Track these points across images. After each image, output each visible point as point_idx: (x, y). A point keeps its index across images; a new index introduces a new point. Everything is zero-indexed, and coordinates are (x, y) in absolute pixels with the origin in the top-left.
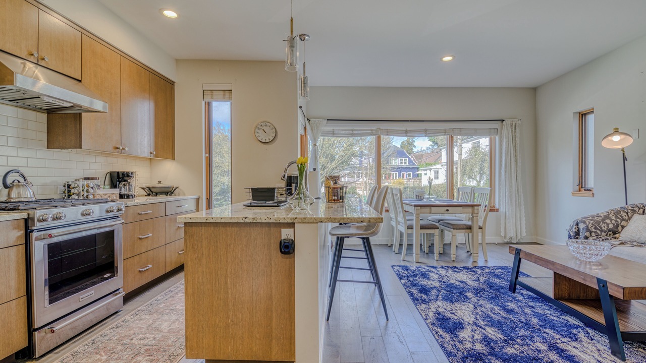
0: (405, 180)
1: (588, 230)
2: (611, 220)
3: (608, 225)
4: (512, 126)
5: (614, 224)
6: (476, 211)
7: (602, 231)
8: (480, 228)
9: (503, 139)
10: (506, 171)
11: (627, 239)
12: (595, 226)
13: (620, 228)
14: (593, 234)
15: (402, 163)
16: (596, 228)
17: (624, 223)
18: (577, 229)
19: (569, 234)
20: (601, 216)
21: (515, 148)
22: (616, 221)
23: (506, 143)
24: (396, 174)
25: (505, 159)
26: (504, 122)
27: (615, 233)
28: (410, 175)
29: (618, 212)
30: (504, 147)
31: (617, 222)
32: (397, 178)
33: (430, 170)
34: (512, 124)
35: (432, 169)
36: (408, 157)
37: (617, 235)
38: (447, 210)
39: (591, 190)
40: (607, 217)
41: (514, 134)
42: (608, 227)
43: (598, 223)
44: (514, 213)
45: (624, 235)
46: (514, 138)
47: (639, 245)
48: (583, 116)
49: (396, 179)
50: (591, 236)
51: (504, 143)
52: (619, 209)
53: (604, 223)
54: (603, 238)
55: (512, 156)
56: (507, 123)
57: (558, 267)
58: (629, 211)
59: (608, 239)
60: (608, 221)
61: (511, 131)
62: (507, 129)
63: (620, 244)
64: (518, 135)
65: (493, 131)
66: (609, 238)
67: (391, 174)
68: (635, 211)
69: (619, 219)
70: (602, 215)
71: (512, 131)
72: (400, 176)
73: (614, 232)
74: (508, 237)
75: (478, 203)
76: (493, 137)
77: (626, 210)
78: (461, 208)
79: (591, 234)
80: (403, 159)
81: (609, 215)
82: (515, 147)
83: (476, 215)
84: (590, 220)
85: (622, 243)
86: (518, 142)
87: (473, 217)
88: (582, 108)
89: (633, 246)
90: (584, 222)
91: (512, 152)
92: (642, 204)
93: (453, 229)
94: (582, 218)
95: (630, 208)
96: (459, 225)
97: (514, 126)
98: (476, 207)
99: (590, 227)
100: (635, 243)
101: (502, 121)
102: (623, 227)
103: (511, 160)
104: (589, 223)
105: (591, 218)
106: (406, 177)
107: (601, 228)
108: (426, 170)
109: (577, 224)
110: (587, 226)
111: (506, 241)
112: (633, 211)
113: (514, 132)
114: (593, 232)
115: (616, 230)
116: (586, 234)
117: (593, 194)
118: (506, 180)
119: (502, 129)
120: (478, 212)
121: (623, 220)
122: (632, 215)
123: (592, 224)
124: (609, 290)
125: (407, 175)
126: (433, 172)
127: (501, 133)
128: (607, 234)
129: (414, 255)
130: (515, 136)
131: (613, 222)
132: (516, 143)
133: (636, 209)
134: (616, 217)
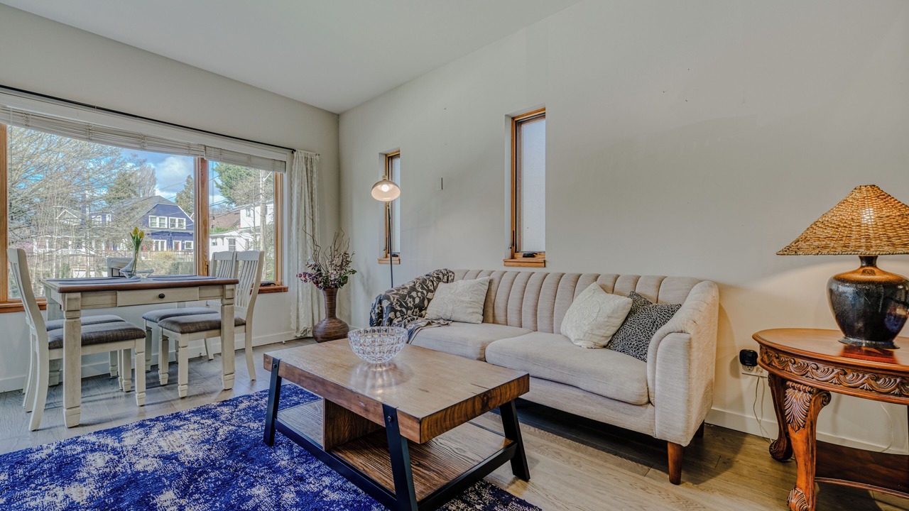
0: (180, 253)
1: (393, 309)
2: (418, 292)
3: (414, 299)
4: (306, 161)
5: (420, 298)
6: (228, 294)
7: (408, 308)
8: (239, 323)
9: (294, 179)
10: (298, 230)
11: (434, 317)
12: (401, 303)
13: (426, 302)
14: (398, 314)
15: (174, 226)
16: (401, 306)
17: (430, 295)
18: (380, 308)
19: (371, 317)
20: (406, 288)
21: (312, 196)
22: (422, 293)
23: (298, 186)
24: (162, 243)
25: (298, 210)
26: (295, 153)
27: (421, 310)
28: (189, 245)
29: (424, 282)
30: (295, 192)
31: (424, 294)
32: (165, 249)
33: (222, 238)
34: (306, 159)
35: (224, 236)
36: (185, 216)
37: (423, 312)
38: (162, 296)
39: (397, 256)
40: (413, 289)
41: (309, 175)
42: (414, 302)
43: (403, 297)
44: (310, 292)
45: (431, 312)
46: (309, 180)
47: (446, 322)
48: (390, 158)
49: (162, 250)
50: (396, 317)
51: (296, 186)
52: (425, 277)
53: (410, 297)
54: (409, 318)
55: (307, 206)
56: (299, 155)
57: (331, 389)
58: (435, 279)
59: (414, 319)
60: (414, 294)
61: (305, 169)
62: (299, 167)
63: (427, 325)
64: (315, 176)
65: (279, 163)
66: (415, 317)
67: (151, 242)
68: (440, 279)
69: (425, 290)
70: (408, 286)
71: (307, 169)
72: (170, 245)
73: (421, 308)
74: (301, 329)
75: (232, 279)
76: (279, 174)
77: (431, 278)
78: (197, 289)
79: (395, 314)
80: (177, 219)
81: (415, 285)
82: (312, 193)
83: (229, 301)
84: (394, 294)
85: (429, 324)
86: (315, 187)
87: (223, 305)
88: (389, 149)
89: (440, 325)
90: (388, 298)
91: (307, 200)
92: (446, 270)
93: (182, 333)
94: (386, 292)
95: (436, 275)
96: (197, 323)
97: (308, 161)
98: (228, 287)
99: (394, 304)
100: (441, 321)
101: (293, 151)
102: (429, 300)
103: (305, 213)
104: (394, 298)
105: (396, 292)
106: (183, 248)
107: (407, 304)
108: (216, 238)
109: (380, 302)
110: (392, 304)
111: (299, 335)
112: (438, 278)
113: (309, 172)
114: (398, 311)
115: (422, 305)
116: (390, 316)
117: (399, 260)
118: (298, 243)
119: (292, 164)
120: (233, 294)
121: (429, 291)
122: (438, 285)
123: (397, 300)
124: (400, 427)
125: (183, 245)
126: (226, 241)
127: (291, 170)
128: (413, 312)
129: (65, 410)
130: (312, 177)
131: (419, 294)
132: (312, 190)
133: (441, 276)
134: (423, 288)
